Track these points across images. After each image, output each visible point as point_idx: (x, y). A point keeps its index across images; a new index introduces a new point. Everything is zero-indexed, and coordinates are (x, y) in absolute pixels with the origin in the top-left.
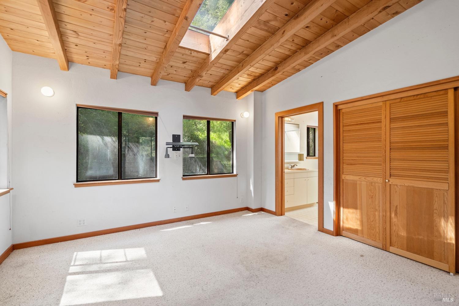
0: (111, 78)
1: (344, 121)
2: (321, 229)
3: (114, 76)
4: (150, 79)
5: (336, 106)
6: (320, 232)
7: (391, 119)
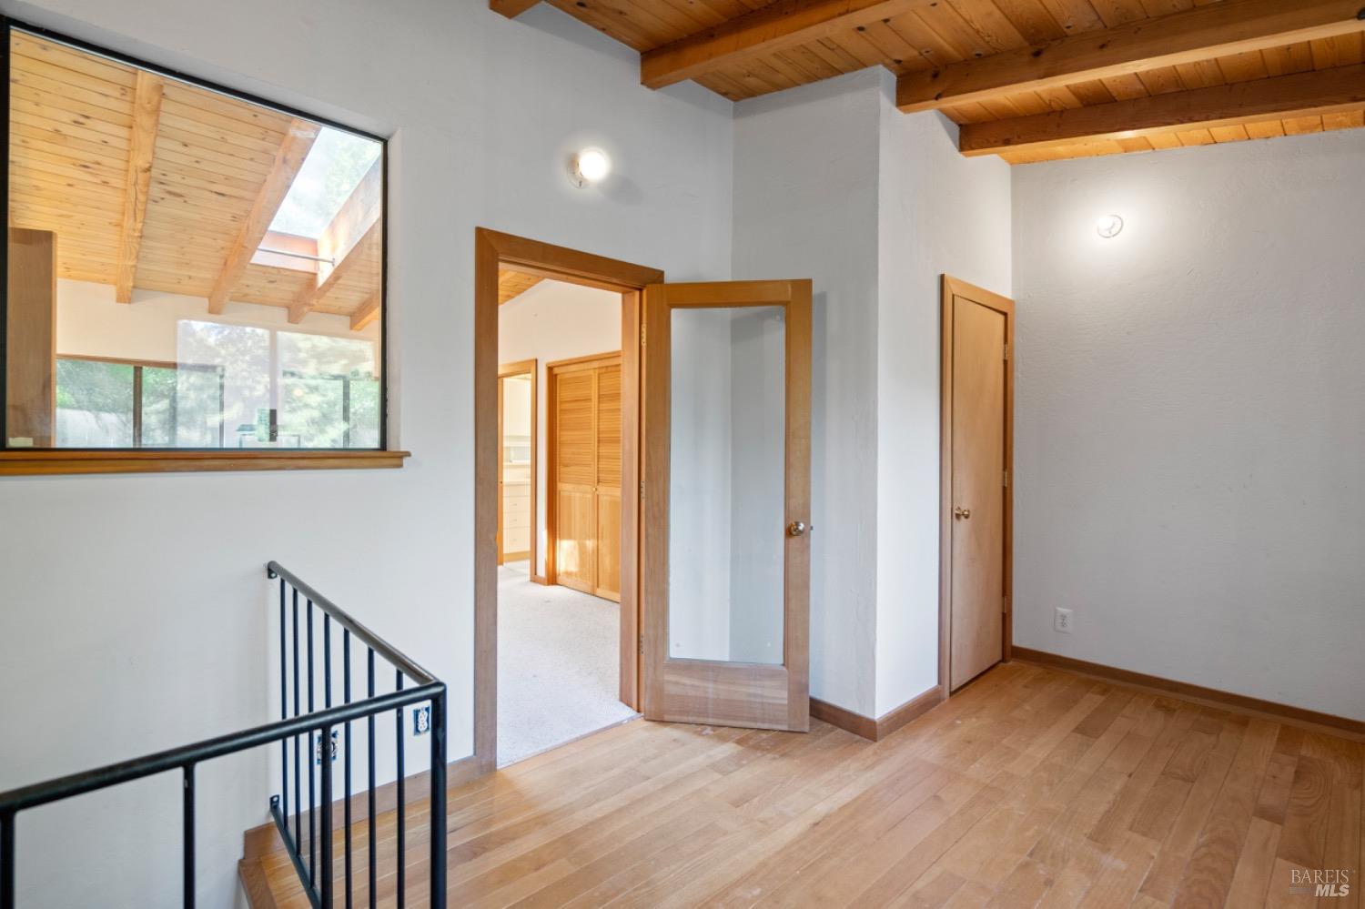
0: (118, 301)
1: (563, 394)
2: (535, 579)
3: (124, 298)
4: (206, 301)
5: (550, 369)
6: (533, 584)
7: (599, 397)
